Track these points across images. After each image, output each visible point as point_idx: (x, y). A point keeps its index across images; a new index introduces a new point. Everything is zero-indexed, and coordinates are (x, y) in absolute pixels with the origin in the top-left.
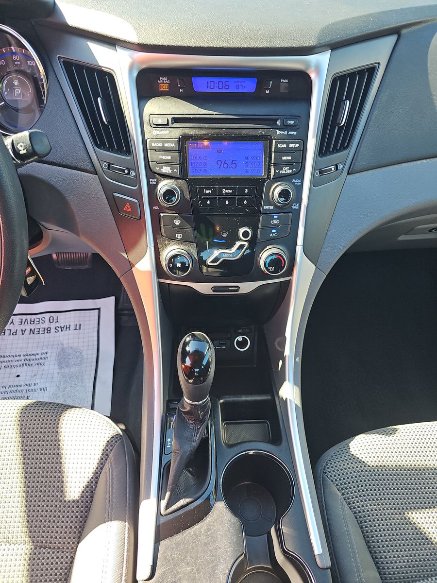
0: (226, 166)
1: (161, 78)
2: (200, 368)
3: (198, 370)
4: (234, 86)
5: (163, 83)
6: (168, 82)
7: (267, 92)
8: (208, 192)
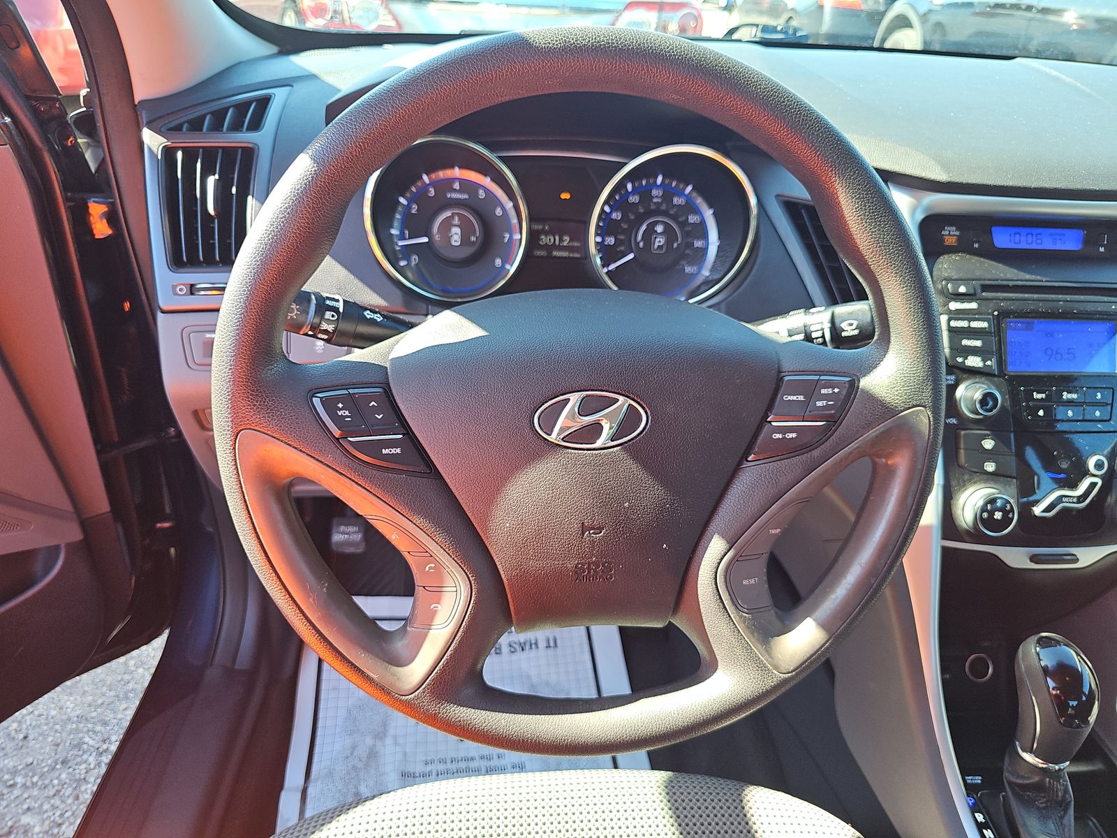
0: (1059, 357)
1: (946, 228)
2: (1079, 699)
3: (1075, 703)
4: (1047, 241)
5: (949, 235)
6: (958, 233)
7: (1102, 249)
8: (1040, 396)
